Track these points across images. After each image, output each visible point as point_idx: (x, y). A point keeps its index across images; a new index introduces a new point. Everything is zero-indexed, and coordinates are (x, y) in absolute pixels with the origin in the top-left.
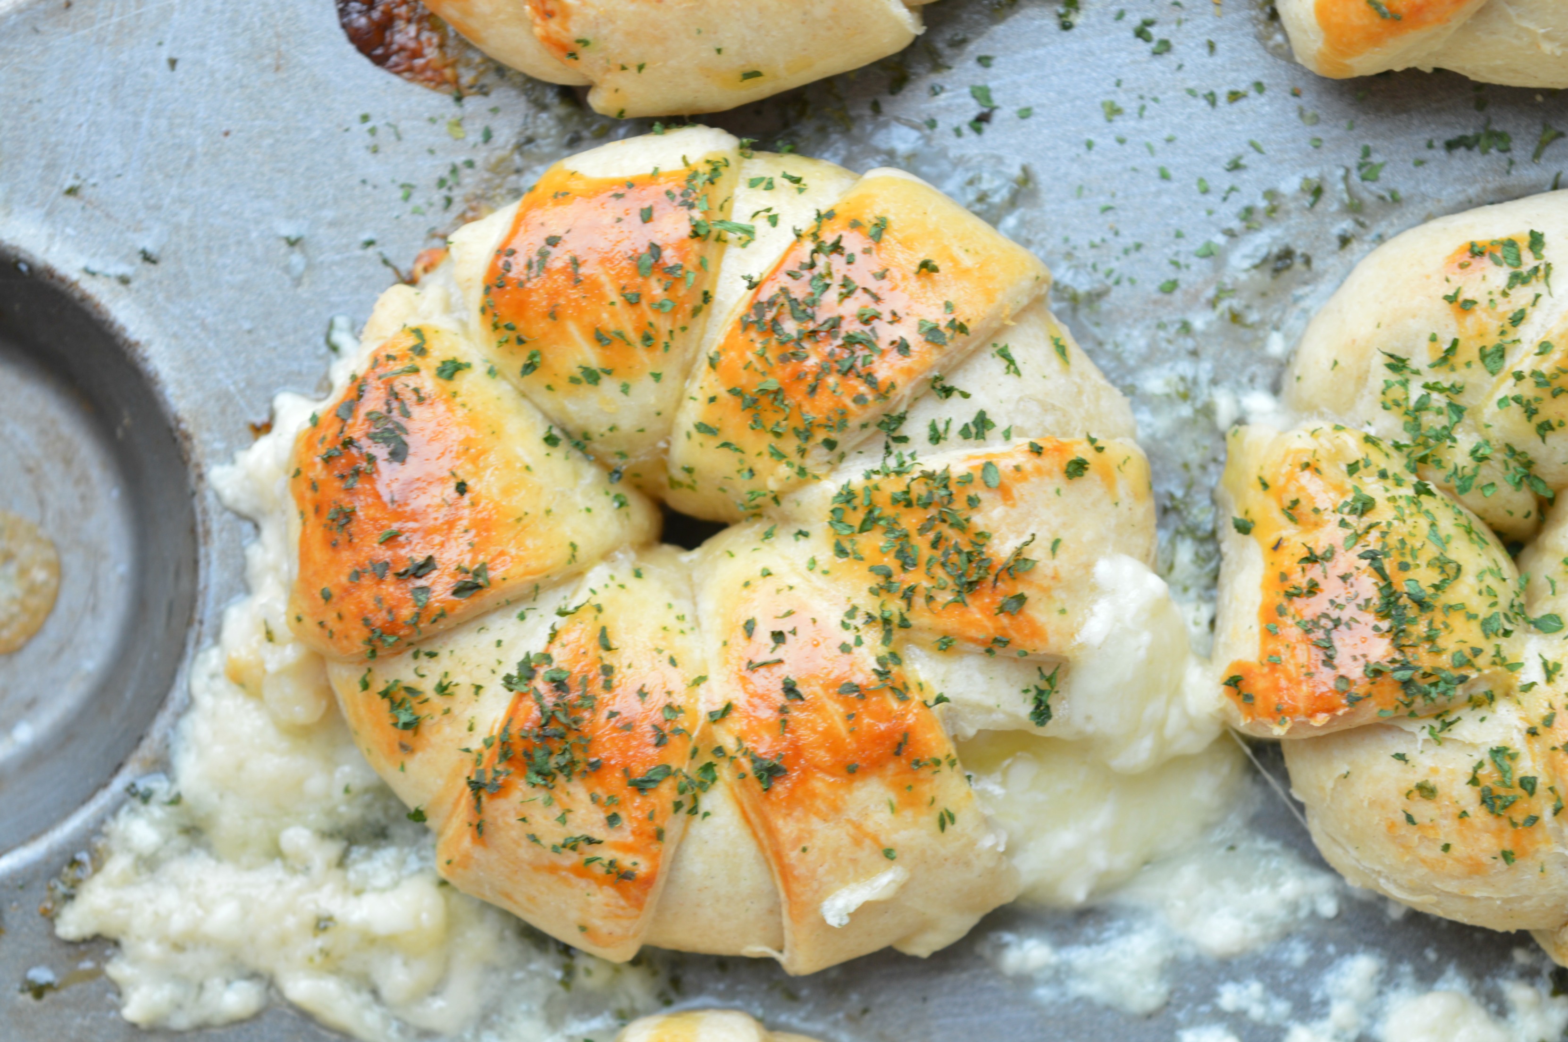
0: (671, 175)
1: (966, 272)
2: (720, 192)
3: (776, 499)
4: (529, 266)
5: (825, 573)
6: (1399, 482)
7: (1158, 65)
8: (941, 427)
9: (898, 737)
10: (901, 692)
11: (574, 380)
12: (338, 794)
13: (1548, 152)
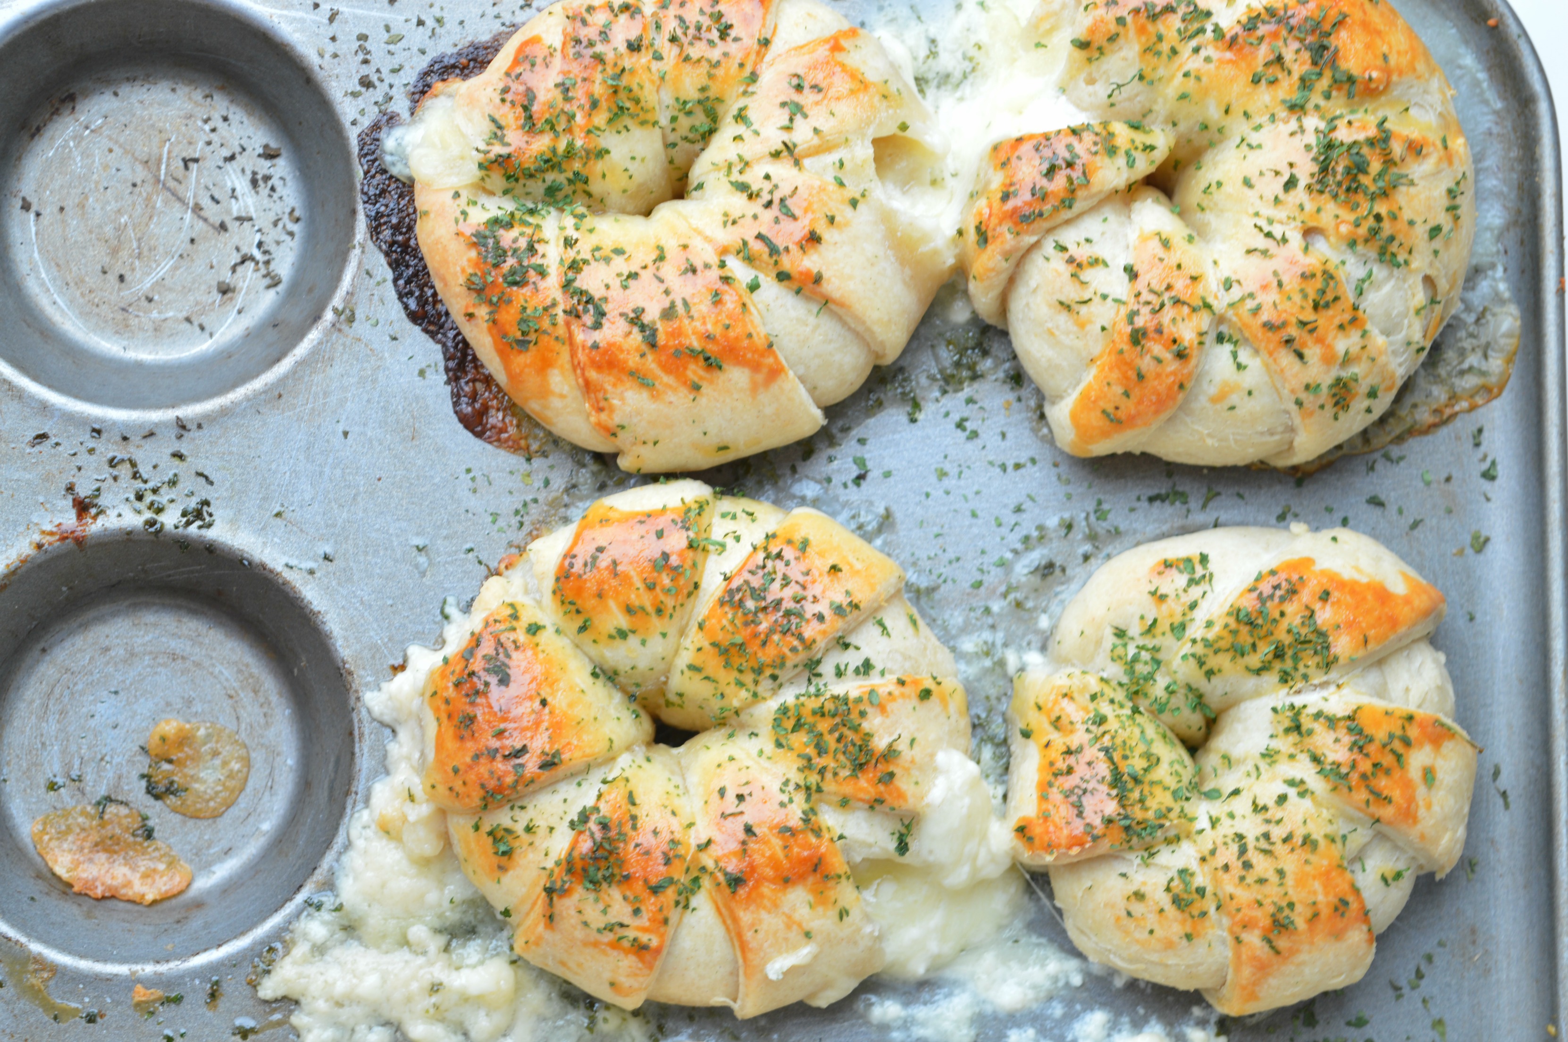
0: (674, 510)
1: (858, 572)
2: (704, 520)
3: (737, 713)
4: (585, 565)
5: (769, 758)
6: (1122, 706)
7: (970, 446)
8: (842, 668)
9: (815, 860)
10: (817, 832)
11: (611, 637)
12: (446, 904)
13: (1211, 505)
